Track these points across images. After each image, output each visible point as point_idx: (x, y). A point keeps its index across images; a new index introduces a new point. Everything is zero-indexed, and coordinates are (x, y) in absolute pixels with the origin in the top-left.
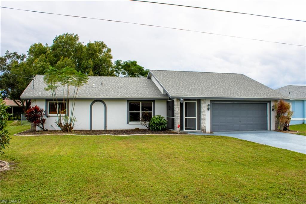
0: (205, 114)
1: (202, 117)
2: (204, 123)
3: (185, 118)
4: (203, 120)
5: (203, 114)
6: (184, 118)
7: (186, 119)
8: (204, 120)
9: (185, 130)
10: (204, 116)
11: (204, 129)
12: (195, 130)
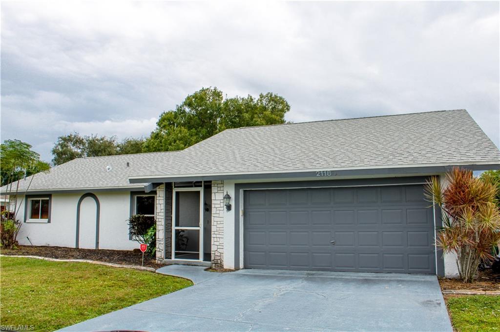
0: (221, 219)
1: (213, 229)
2: (218, 243)
3: (176, 230)
4: (215, 236)
5: (216, 219)
6: (174, 228)
7: (177, 232)
8: (218, 236)
9: (176, 258)
10: (218, 226)
11: (218, 258)
12: (198, 259)
